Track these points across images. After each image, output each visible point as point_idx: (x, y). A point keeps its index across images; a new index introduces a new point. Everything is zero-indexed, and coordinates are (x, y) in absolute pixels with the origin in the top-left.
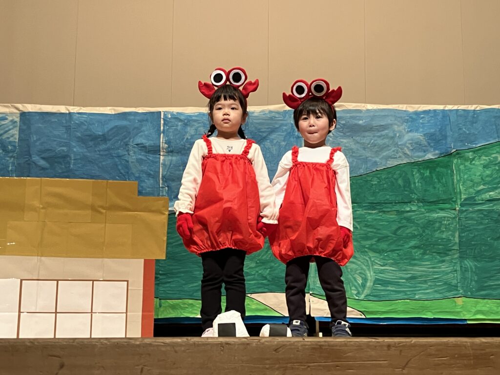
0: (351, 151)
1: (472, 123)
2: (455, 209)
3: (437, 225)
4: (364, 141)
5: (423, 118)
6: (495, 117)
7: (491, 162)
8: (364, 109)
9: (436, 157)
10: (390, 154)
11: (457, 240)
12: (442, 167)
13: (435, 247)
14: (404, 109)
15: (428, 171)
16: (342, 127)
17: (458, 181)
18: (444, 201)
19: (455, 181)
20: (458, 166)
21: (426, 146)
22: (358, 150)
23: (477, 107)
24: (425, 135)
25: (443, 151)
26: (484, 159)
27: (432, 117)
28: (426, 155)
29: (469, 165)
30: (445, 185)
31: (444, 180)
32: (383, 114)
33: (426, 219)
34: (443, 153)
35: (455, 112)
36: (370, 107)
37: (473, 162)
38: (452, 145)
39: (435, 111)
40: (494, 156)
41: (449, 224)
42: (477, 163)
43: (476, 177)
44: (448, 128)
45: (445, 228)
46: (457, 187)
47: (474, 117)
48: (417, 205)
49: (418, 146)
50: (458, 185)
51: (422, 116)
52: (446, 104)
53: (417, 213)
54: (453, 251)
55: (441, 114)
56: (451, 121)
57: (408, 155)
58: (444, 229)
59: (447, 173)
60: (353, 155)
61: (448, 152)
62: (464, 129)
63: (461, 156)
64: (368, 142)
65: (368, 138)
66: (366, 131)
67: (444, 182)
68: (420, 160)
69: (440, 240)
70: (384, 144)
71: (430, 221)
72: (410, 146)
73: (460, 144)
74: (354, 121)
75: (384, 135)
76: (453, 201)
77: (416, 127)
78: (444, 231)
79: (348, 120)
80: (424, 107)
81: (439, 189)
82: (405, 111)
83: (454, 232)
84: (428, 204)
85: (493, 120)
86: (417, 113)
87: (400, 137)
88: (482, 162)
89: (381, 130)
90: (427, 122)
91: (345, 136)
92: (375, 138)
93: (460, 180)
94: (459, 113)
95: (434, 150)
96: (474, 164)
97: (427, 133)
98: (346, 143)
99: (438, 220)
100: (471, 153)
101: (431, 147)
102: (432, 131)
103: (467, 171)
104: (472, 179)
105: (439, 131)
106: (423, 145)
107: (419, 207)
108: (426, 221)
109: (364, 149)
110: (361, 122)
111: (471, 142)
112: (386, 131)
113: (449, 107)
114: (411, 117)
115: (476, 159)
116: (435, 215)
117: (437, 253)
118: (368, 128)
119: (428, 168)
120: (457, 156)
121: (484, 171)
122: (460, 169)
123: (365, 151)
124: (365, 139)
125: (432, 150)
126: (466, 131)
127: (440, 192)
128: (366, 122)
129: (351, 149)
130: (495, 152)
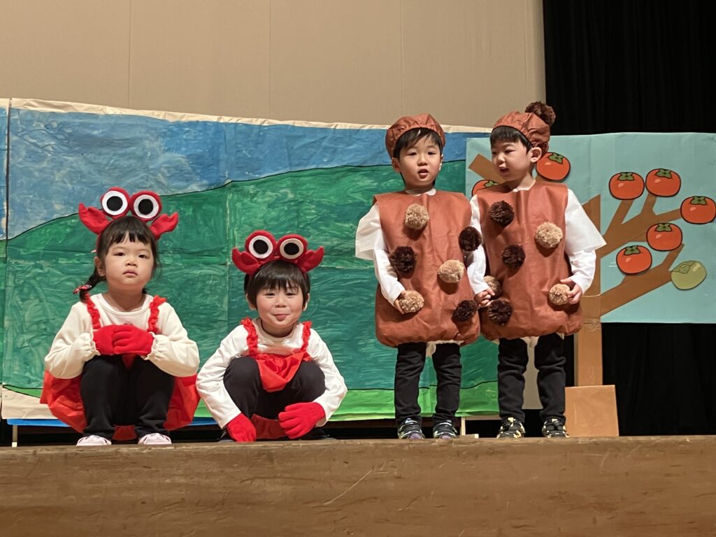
0: (79, 175)
1: (257, 143)
2: (225, 264)
3: (199, 285)
4: (100, 161)
5: (187, 132)
6: (287, 137)
7: (278, 199)
8: (102, 113)
9: (204, 189)
10: (138, 182)
11: (225, 307)
12: (209, 203)
13: (195, 316)
14: (161, 118)
15: (191, 210)
16: (66, 139)
17: (233, 225)
18: (211, 253)
19: (228, 223)
20: (233, 202)
21: (189, 173)
22: (90, 173)
23: (264, 122)
24: (188, 157)
25: (214, 181)
26: (270, 196)
27: (200, 131)
28: (189, 185)
29: (249, 203)
30: (214, 229)
31: (212, 221)
32: (130, 122)
33: (184, 277)
34: (213, 184)
35: (232, 126)
36: (110, 111)
37: (255, 199)
38: (226, 173)
39: (205, 123)
40: (282, 191)
41: (216, 285)
42: (260, 200)
43: (257, 220)
44: (222, 149)
45: (211, 290)
46: (229, 233)
47: (260, 135)
48: (172, 257)
49: (178, 173)
50: (231, 230)
51: (187, 129)
52: (221, 114)
53: (171, 268)
54: (219, 323)
55: (213, 129)
56: (227, 139)
57: (163, 184)
58: (209, 292)
59: (218, 213)
60: (83, 180)
61: (220, 183)
62: (244, 152)
63: (238, 189)
64: (104, 162)
65: (105, 157)
66: (103, 146)
67: (213, 226)
68: (180, 192)
69: (201, 308)
70: (130, 166)
71: (189, 280)
72: (166, 171)
73: (239, 172)
74: (85, 130)
75: (129, 154)
76: (223, 253)
77: (177, 144)
78: (208, 295)
79: (77, 128)
80: (188, 117)
81: (204, 235)
82: (162, 120)
83: (222, 295)
84: (187, 256)
85: (285, 140)
86: (179, 125)
87: (152, 158)
88: (267, 199)
89: (126, 145)
90: (192, 138)
91: (71, 152)
92: (116, 157)
93: (235, 223)
94: (238, 129)
95: (200, 178)
96: (256, 202)
97: (191, 155)
98: (72, 162)
99: (200, 278)
100: (252, 187)
101: (197, 174)
102: (200, 151)
103: (244, 211)
104: (250, 222)
105: (209, 151)
106: (185, 172)
107: (175, 260)
108: (183, 280)
109: (100, 172)
110: (95, 133)
111: (254, 171)
112: (132, 148)
113: (225, 119)
114: (169, 130)
115: (259, 194)
116: (198, 272)
117: (197, 325)
118: (106, 143)
119: (191, 203)
120: (233, 189)
121: (269, 212)
122: (236, 207)
123: (101, 175)
124: (102, 157)
125: (198, 179)
126: (247, 154)
127: (206, 240)
128: (103, 132)
129: (80, 172)
130: (284, 186)
